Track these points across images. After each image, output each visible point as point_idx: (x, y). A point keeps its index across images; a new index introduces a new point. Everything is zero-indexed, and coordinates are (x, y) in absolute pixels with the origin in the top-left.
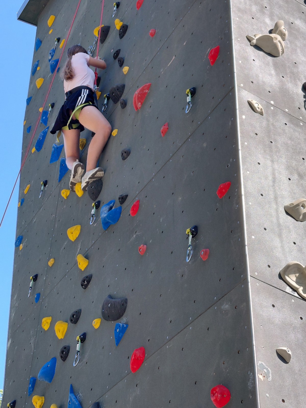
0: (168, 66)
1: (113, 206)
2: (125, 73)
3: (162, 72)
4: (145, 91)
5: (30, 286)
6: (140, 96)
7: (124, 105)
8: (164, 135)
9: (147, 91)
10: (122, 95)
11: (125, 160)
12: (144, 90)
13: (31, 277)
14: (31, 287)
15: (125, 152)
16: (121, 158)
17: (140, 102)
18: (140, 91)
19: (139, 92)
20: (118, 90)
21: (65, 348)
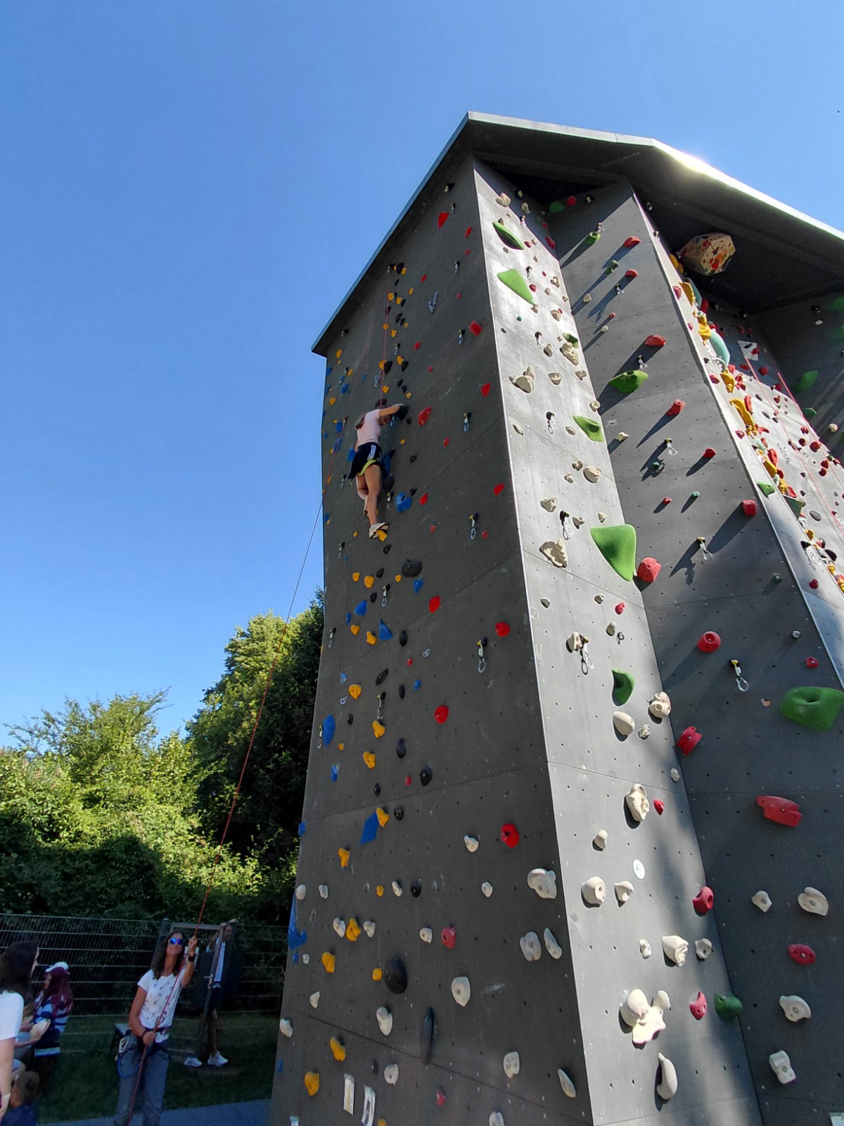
1: (406, 495)
2: (408, 398)
6: (422, 416)
8: (446, 446)
9: (429, 413)
12: (427, 411)
15: (413, 457)
17: (423, 420)
18: (422, 412)
21: (374, 594)
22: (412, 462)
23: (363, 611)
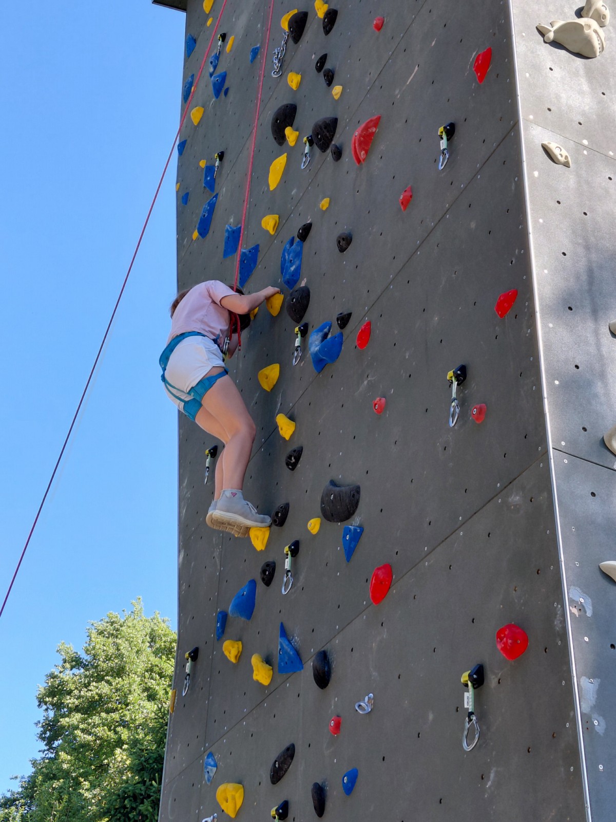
0: (408, 83)
1: (329, 331)
2: (336, 97)
3: (397, 95)
4: (370, 130)
5: (207, 465)
6: (362, 139)
7: (338, 154)
8: (405, 208)
9: (374, 130)
10: (333, 136)
11: (345, 252)
12: (370, 128)
13: (207, 452)
14: (208, 467)
15: (343, 239)
16: (337, 250)
17: (364, 149)
18: (362, 132)
19: (360, 132)
20: (325, 128)
21: (268, 565)
22: (342, 250)
23: (248, 607)
